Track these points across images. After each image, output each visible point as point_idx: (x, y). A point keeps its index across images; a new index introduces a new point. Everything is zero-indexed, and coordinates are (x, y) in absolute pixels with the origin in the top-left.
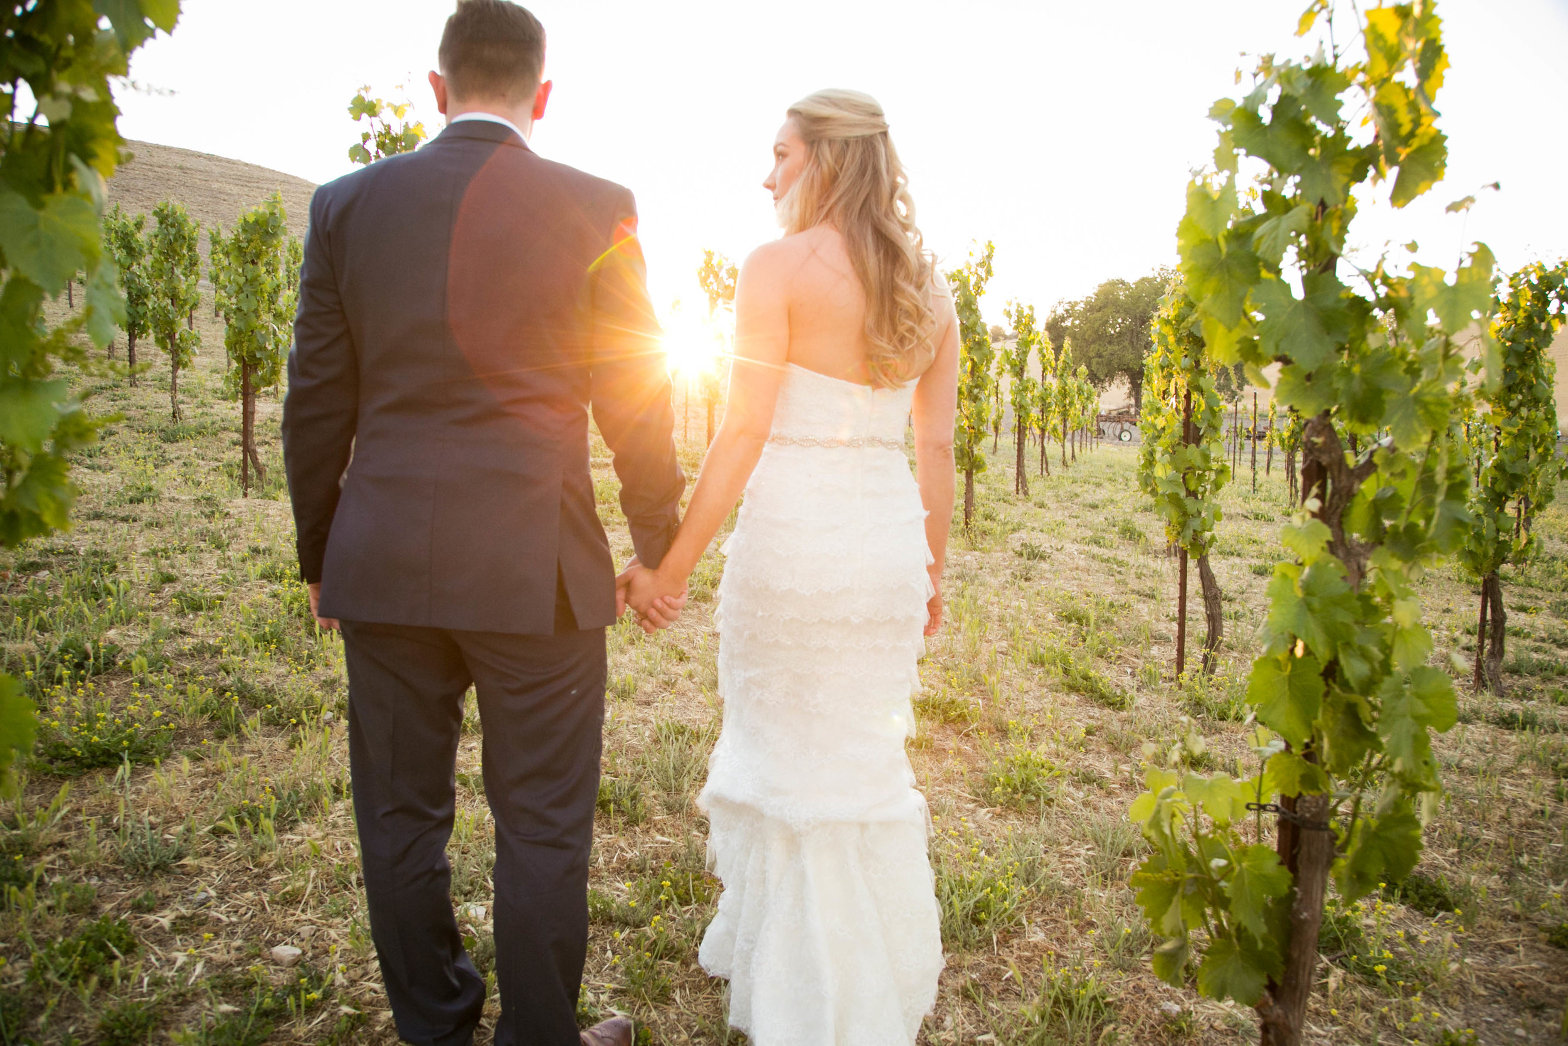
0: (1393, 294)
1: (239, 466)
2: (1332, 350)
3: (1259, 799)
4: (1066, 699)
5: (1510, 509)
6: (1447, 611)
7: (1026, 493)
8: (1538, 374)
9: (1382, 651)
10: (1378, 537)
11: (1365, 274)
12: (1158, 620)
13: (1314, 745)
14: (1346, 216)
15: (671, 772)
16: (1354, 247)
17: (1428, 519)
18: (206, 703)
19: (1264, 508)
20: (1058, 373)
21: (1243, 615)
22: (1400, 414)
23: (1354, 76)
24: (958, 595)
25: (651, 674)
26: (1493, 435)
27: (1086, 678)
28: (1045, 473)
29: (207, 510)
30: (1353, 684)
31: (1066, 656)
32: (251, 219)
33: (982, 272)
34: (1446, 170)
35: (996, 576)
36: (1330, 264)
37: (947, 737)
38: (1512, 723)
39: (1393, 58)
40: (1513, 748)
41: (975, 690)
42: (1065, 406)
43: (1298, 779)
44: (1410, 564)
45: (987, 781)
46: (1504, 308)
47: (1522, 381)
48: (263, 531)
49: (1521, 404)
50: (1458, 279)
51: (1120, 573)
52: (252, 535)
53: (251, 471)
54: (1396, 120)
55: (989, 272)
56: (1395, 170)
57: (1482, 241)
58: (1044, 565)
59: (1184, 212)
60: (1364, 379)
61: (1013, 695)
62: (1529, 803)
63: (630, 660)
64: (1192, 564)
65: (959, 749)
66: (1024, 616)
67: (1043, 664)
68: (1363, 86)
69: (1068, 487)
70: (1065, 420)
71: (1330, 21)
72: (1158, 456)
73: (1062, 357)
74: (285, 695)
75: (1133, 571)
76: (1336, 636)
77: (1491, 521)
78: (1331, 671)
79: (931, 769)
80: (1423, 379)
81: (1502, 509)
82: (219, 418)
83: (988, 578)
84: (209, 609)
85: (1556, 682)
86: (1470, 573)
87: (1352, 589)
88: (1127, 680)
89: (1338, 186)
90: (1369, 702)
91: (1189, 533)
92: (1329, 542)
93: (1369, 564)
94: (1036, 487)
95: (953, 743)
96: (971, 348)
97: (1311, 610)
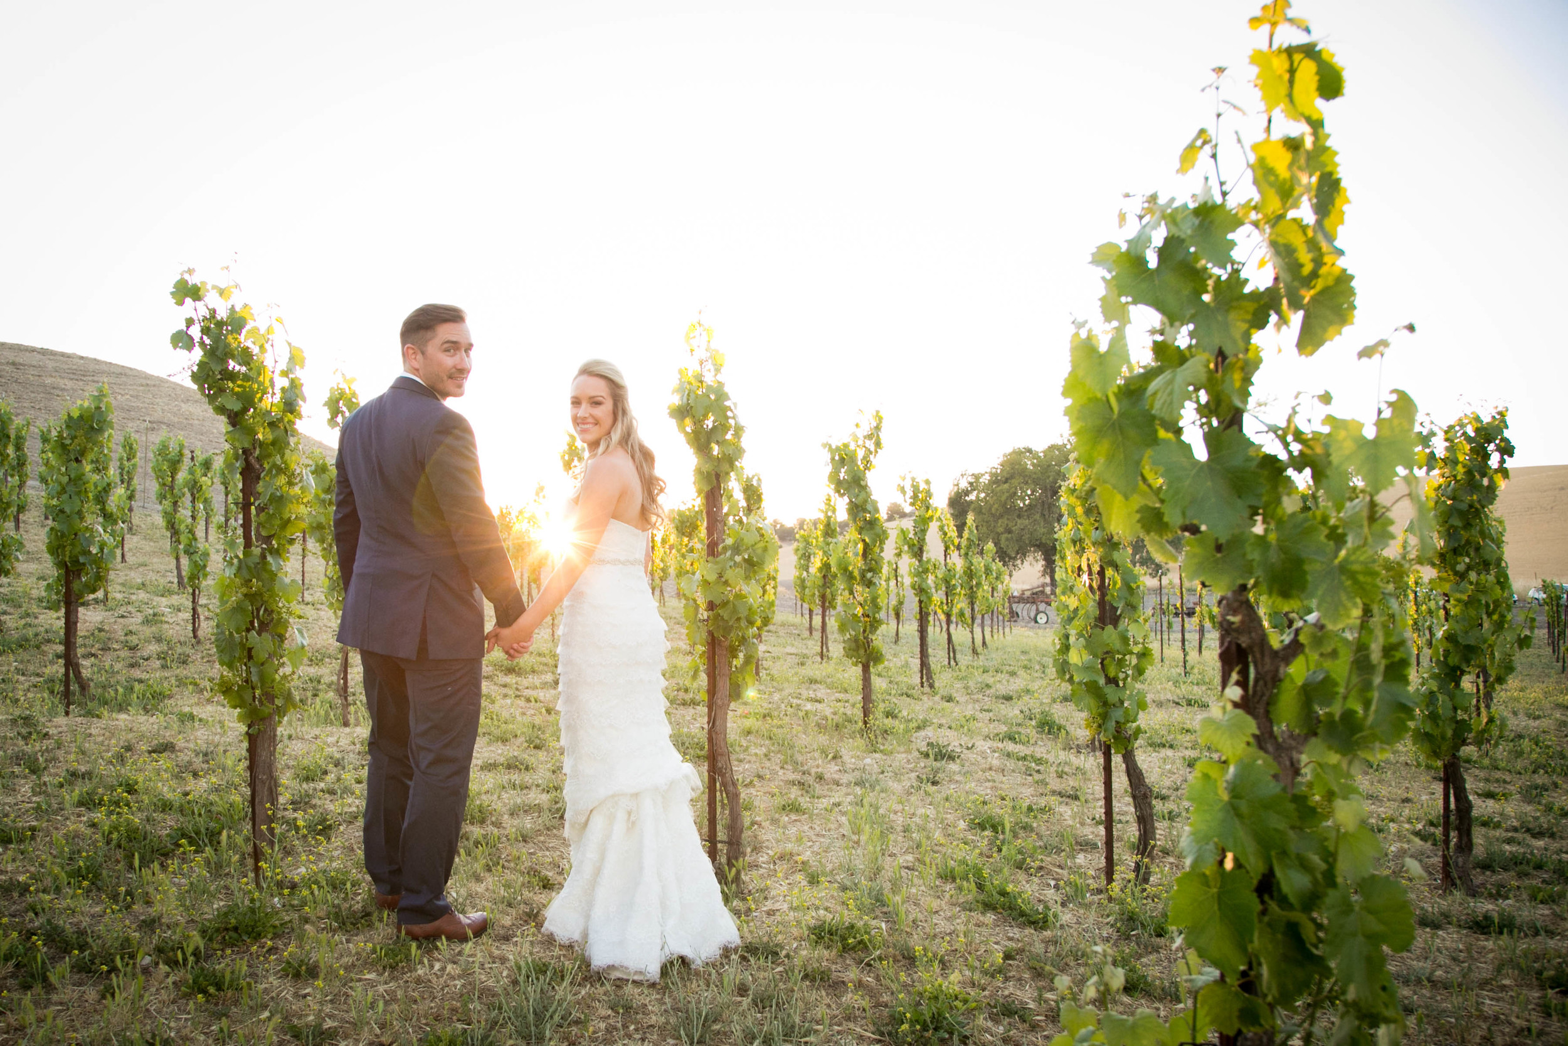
0: (1308, 451)
1: (61, 681)
2: (1246, 513)
3: (1194, 1038)
4: (981, 919)
5: (1467, 683)
6: (1407, 800)
7: (931, 686)
8: (1483, 534)
9: (1325, 861)
10: (1312, 727)
11: (1273, 429)
12: (1082, 824)
13: (1252, 973)
14: (1249, 368)
15: (531, 1017)
16: (1262, 400)
17: (1367, 704)
18: (11, 948)
19: (1197, 692)
20: (962, 552)
21: (1179, 815)
22: (1325, 586)
23: (1246, 214)
24: (857, 804)
25: (510, 905)
26: (1441, 603)
27: (1003, 893)
28: (952, 662)
29: (24, 731)
30: (1292, 899)
31: (980, 870)
32: (76, 414)
33: (870, 445)
34: (1356, 312)
35: (899, 781)
36: (1234, 419)
37: (846, 968)
38: (1488, 927)
39: (1287, 193)
40: (1491, 956)
41: (878, 913)
42: (971, 588)
43: (1236, 1013)
44: (1350, 757)
45: (892, 1017)
46: (1441, 464)
47: (1468, 542)
48: (83, 753)
49: (1469, 568)
50: (1378, 431)
51: (1038, 771)
52: (72, 757)
53: (74, 687)
54: (1297, 260)
55: (878, 444)
56: (1301, 313)
57: (1401, 388)
58: (953, 767)
59: (1069, 369)
60: (1281, 548)
61: (920, 916)
62: (1514, 1019)
63: (487, 889)
64: (1117, 760)
65: (860, 982)
66: (932, 825)
67: (954, 879)
68: (1256, 224)
69: (978, 677)
70: (972, 604)
71: (1214, 156)
72: (1072, 639)
73: (966, 534)
74: (99, 937)
75: (1053, 769)
76: (1268, 844)
77: (1447, 698)
78: (1266, 886)
79: (829, 1006)
80: (1349, 544)
81: (1458, 685)
82: (42, 629)
83: (891, 783)
84: (21, 841)
85: (1534, 877)
86: (1428, 757)
87: (1284, 789)
88: (1050, 894)
89: (1237, 334)
90: (1313, 920)
91: (1112, 725)
92: (1254, 736)
93: (1304, 758)
94: (943, 679)
95: (853, 974)
96: (861, 528)
97: (1239, 815)
